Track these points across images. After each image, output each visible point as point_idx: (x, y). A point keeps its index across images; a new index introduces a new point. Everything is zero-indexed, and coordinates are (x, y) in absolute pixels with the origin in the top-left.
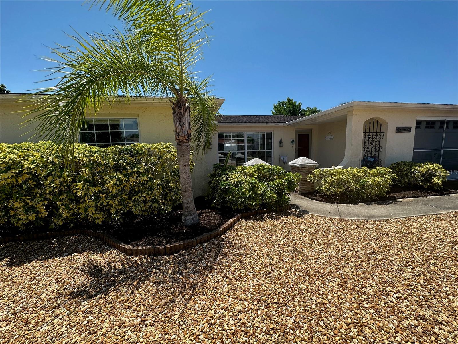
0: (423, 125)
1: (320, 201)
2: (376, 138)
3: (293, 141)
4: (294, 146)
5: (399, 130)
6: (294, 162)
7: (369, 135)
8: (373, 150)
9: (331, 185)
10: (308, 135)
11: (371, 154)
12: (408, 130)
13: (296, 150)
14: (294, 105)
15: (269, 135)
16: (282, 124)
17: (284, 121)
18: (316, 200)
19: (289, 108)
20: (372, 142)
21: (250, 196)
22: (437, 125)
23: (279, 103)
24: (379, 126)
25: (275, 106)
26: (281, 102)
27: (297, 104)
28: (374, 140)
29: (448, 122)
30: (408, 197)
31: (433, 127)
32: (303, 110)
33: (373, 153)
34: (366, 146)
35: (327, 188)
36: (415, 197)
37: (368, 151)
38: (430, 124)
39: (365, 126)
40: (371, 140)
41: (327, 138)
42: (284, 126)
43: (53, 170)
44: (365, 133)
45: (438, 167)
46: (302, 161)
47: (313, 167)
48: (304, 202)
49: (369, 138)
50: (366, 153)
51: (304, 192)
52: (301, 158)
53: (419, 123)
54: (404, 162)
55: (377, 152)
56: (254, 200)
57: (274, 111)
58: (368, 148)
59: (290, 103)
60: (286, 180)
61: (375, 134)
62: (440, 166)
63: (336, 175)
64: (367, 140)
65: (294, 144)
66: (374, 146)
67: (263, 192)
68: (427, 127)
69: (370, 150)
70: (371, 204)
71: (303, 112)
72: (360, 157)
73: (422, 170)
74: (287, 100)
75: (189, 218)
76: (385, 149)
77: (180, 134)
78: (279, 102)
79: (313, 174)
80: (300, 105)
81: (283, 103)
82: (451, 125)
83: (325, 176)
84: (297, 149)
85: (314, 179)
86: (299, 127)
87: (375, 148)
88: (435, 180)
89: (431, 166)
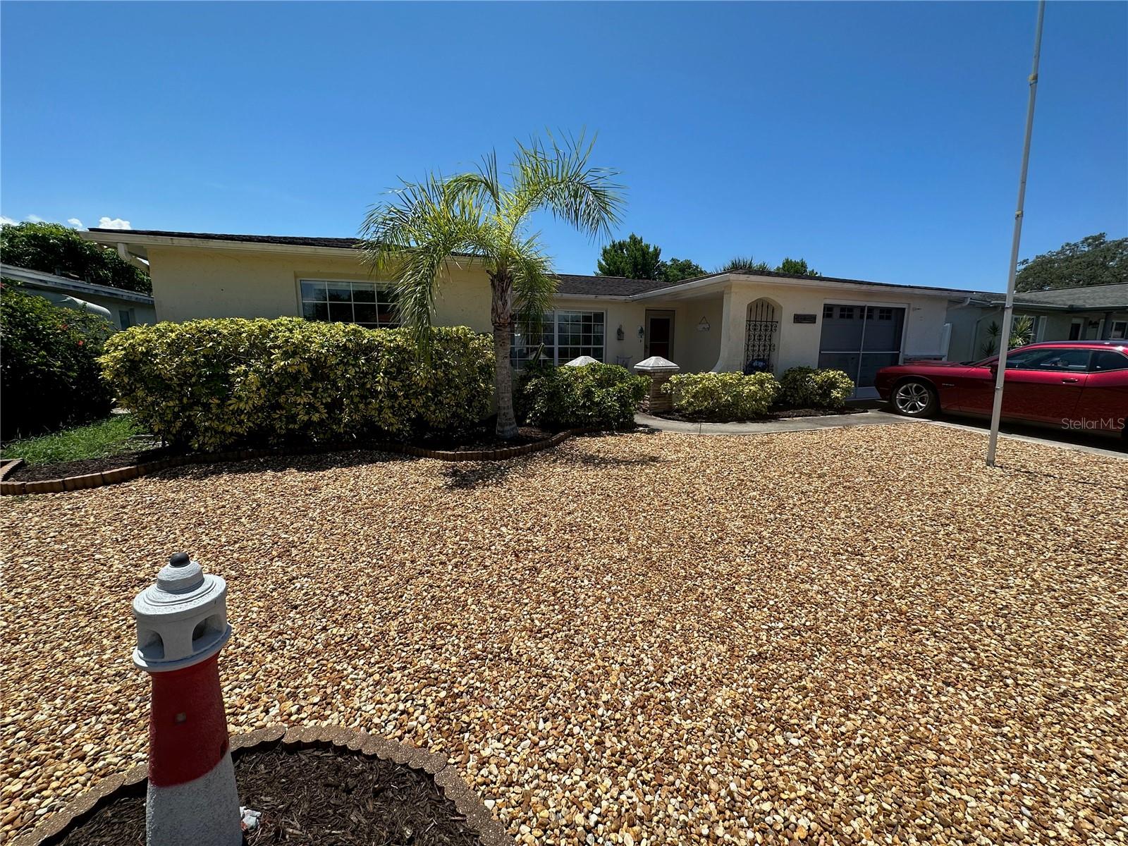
0: (836, 313)
1: (678, 420)
2: (766, 330)
3: (641, 331)
4: (643, 339)
5: (799, 319)
6: (642, 363)
7: (755, 325)
8: (762, 348)
9: (693, 397)
10: (668, 320)
11: (759, 356)
12: (811, 319)
13: (646, 347)
14: (644, 252)
15: (599, 317)
16: (623, 298)
17: (626, 293)
18: (674, 420)
19: (636, 258)
20: (760, 336)
21: (584, 403)
22: (856, 313)
23: (614, 246)
24: (770, 312)
25: (605, 251)
26: (617, 242)
27: (651, 250)
28: (763, 333)
29: (871, 309)
30: (796, 416)
31: (850, 317)
32: (664, 265)
33: (761, 353)
34: (751, 343)
35: (688, 402)
36: (806, 416)
37: (753, 351)
38: (847, 311)
39: (750, 309)
40: (757, 333)
41: (700, 327)
42: (626, 302)
43: (344, 357)
44: (749, 321)
45: (843, 376)
46: (655, 362)
47: (671, 372)
48: (655, 422)
49: (755, 330)
50: (750, 353)
51: (657, 411)
52: (653, 358)
53: (828, 310)
54: (800, 368)
55: (767, 352)
56: (590, 409)
57: (604, 263)
58: (754, 346)
59: (638, 246)
60: (632, 385)
61: (764, 324)
62: (845, 375)
63: (701, 381)
64: (752, 332)
65: (643, 336)
66: (762, 343)
67: (601, 400)
68: (842, 316)
69: (757, 348)
70: (745, 423)
71: (663, 269)
72: (741, 359)
73: (818, 379)
74: (631, 238)
75: (507, 428)
76: (779, 348)
77: (502, 316)
78: (613, 242)
79: (670, 382)
80: (657, 253)
81: (621, 246)
82: (876, 314)
83: (687, 385)
84: (649, 346)
85: (672, 389)
86: (651, 306)
87: (765, 346)
88: (835, 394)
89: (831, 374)
